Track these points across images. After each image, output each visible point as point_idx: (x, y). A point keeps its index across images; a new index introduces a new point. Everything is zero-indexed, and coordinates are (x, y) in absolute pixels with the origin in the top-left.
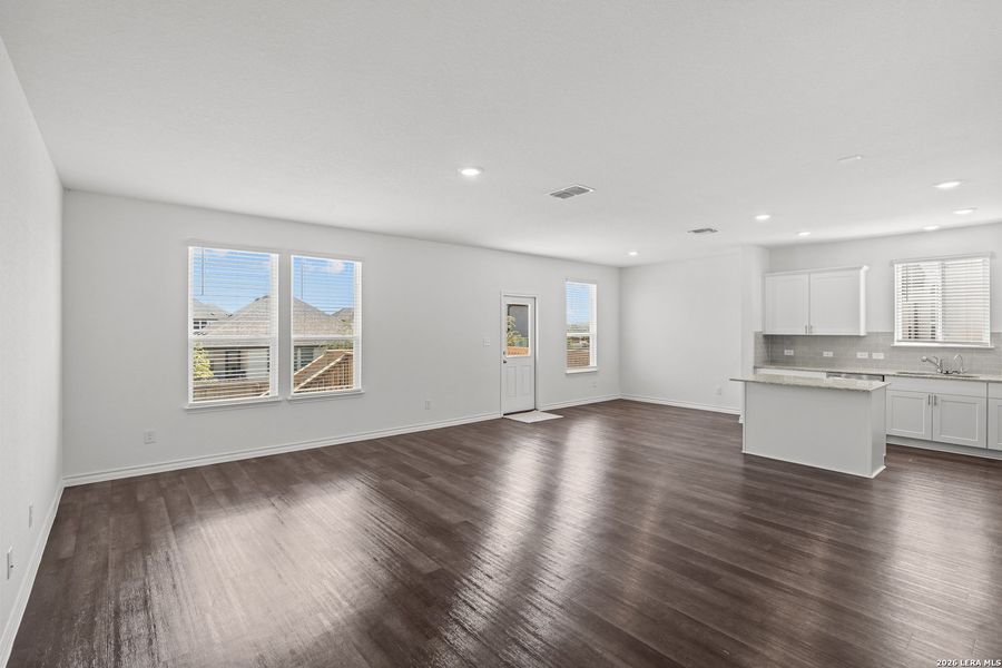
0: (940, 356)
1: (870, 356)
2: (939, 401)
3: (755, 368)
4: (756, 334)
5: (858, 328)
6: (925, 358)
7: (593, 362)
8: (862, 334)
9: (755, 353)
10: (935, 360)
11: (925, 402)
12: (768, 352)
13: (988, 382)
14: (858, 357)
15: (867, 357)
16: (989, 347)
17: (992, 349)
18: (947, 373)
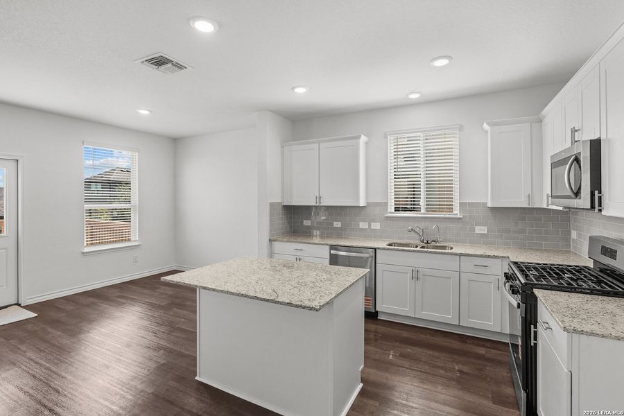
0: (422, 225)
1: (370, 226)
2: (420, 276)
3: (270, 240)
4: (272, 205)
5: (358, 198)
6: (410, 228)
7: (135, 236)
8: (362, 203)
9: (271, 225)
10: (418, 230)
11: (409, 276)
12: (289, 223)
13: (461, 255)
14: (361, 227)
15: (367, 227)
16: (458, 216)
17: (460, 219)
18: (427, 243)
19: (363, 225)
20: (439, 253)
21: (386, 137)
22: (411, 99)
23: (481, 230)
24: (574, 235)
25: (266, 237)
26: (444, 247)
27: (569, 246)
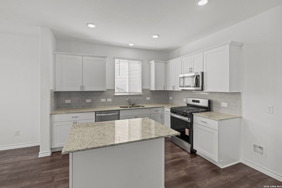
4: (51, 91)
9: (51, 104)
10: (129, 101)
13: (151, 108)
14: (102, 101)
15: (105, 101)
16: (141, 94)
17: (142, 95)
18: (133, 105)
19: (103, 100)
20: (138, 109)
21: (114, 58)
22: (129, 45)
23: (148, 99)
24: (171, 98)
25: (48, 112)
26: (139, 106)
27: (169, 102)
